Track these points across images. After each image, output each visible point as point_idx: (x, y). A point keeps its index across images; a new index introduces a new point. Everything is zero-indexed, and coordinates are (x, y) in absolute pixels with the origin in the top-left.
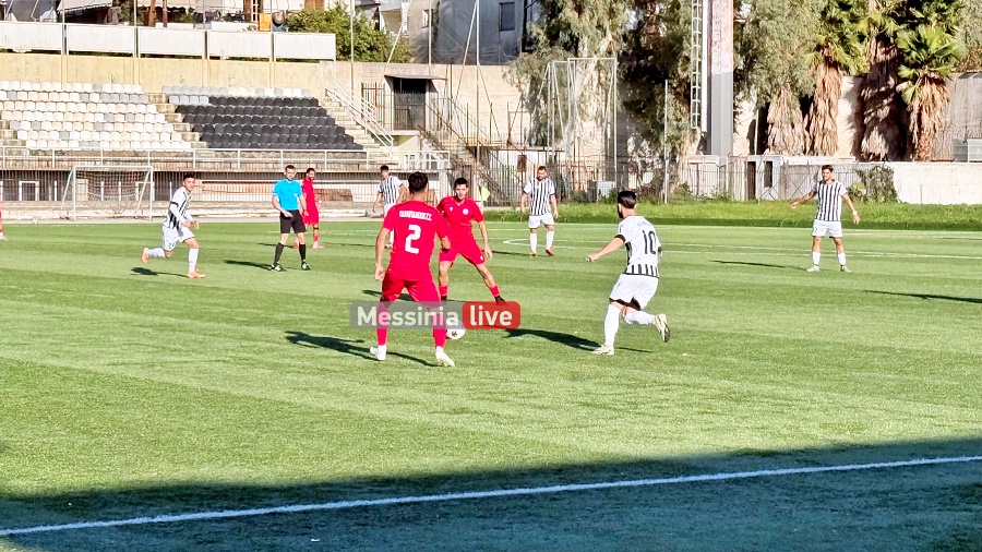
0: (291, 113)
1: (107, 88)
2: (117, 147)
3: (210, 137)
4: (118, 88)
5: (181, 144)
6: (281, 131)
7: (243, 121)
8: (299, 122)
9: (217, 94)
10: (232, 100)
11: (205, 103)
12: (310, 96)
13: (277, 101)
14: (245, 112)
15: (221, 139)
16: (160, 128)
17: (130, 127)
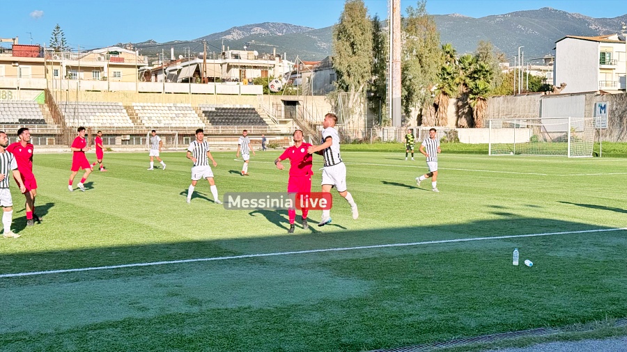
0: (245, 113)
1: (178, 105)
2: (178, 126)
3: (213, 122)
4: (183, 105)
5: (202, 123)
6: (239, 119)
7: (226, 116)
8: (247, 116)
9: (218, 107)
10: (223, 109)
11: (214, 110)
12: (252, 107)
13: (240, 109)
14: (227, 113)
15: (217, 122)
16: (195, 119)
17: (184, 118)
